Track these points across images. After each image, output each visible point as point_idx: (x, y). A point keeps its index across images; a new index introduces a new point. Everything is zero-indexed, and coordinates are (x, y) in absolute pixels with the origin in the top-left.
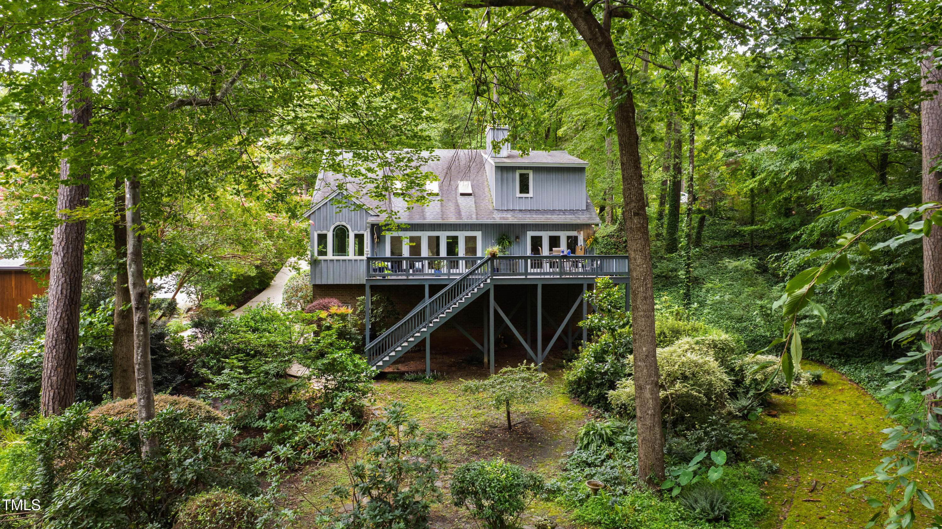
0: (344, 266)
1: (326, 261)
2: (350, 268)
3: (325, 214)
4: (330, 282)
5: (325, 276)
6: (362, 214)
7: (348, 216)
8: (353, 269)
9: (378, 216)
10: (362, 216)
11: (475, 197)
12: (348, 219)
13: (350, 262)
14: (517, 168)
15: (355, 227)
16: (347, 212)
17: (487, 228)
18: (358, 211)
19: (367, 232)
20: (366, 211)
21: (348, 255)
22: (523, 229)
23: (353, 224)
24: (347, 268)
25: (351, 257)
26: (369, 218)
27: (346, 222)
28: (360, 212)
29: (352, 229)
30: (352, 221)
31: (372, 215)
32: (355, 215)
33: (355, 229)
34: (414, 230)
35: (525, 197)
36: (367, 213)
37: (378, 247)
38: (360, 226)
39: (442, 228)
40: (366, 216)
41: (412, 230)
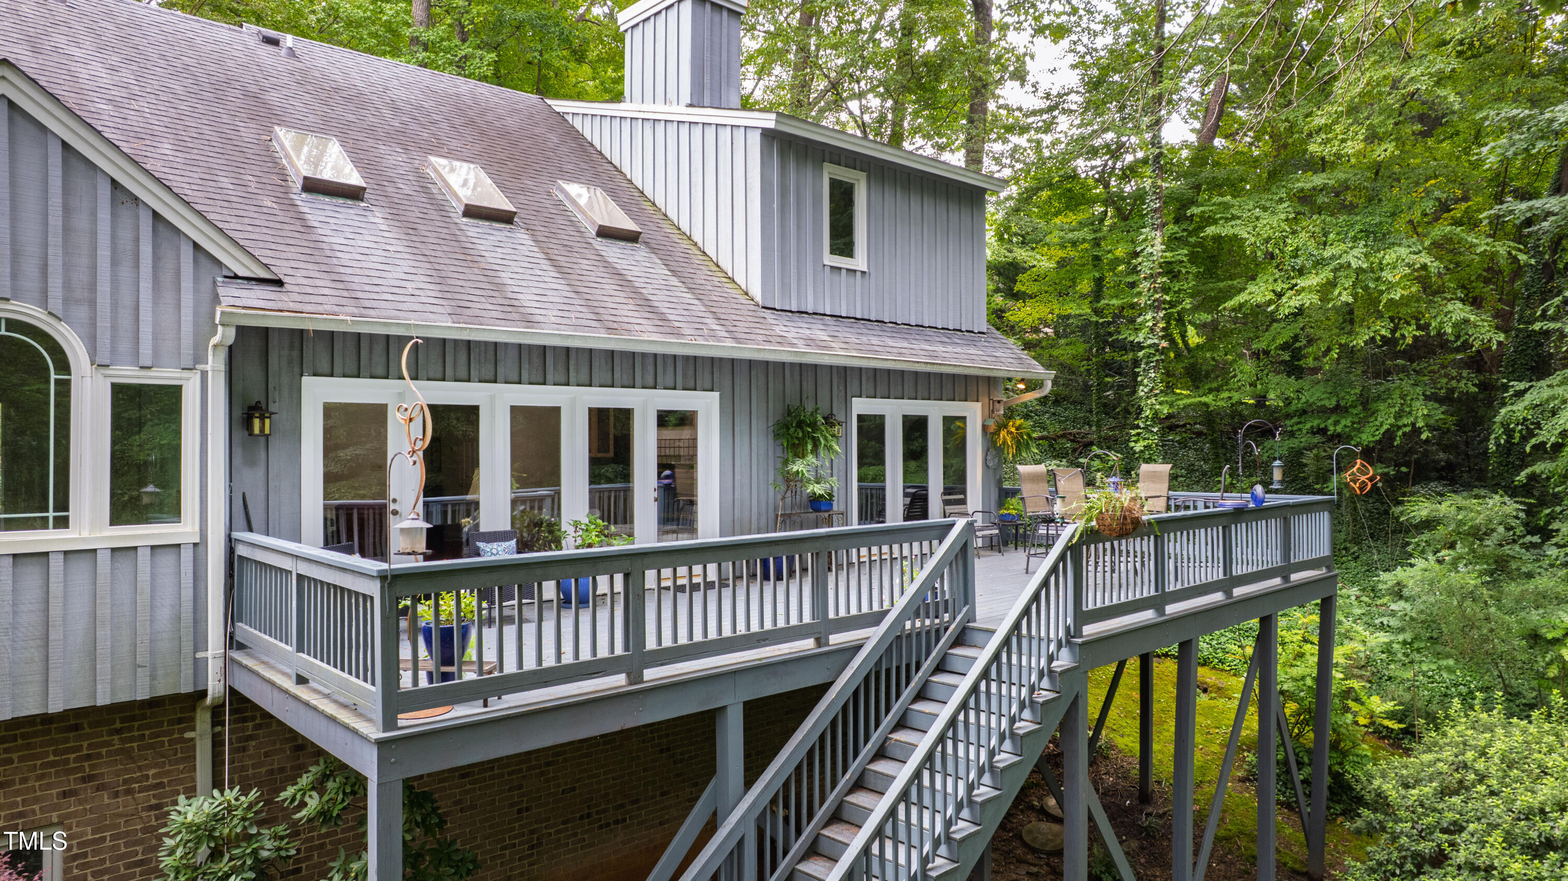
0: (32, 595)
6: (168, 264)
7: (67, 267)
8: (104, 611)
9: (279, 283)
10: (167, 277)
11: (654, 250)
12: (67, 285)
13: (81, 568)
14: (827, 157)
15: (114, 339)
16: (56, 239)
17: (737, 381)
18: (137, 240)
19: (204, 374)
20: (196, 246)
21: (62, 523)
22: (842, 388)
23: (104, 323)
24: (55, 611)
25: (85, 534)
26: (221, 291)
27: (44, 302)
28: (156, 246)
29: (93, 353)
30: (93, 303)
31: (236, 277)
32: (115, 263)
33: (114, 351)
34: (449, 372)
35: (848, 270)
36: (203, 260)
37: (251, 462)
38: (155, 339)
39: (577, 371)
40: (196, 279)
41: (440, 375)
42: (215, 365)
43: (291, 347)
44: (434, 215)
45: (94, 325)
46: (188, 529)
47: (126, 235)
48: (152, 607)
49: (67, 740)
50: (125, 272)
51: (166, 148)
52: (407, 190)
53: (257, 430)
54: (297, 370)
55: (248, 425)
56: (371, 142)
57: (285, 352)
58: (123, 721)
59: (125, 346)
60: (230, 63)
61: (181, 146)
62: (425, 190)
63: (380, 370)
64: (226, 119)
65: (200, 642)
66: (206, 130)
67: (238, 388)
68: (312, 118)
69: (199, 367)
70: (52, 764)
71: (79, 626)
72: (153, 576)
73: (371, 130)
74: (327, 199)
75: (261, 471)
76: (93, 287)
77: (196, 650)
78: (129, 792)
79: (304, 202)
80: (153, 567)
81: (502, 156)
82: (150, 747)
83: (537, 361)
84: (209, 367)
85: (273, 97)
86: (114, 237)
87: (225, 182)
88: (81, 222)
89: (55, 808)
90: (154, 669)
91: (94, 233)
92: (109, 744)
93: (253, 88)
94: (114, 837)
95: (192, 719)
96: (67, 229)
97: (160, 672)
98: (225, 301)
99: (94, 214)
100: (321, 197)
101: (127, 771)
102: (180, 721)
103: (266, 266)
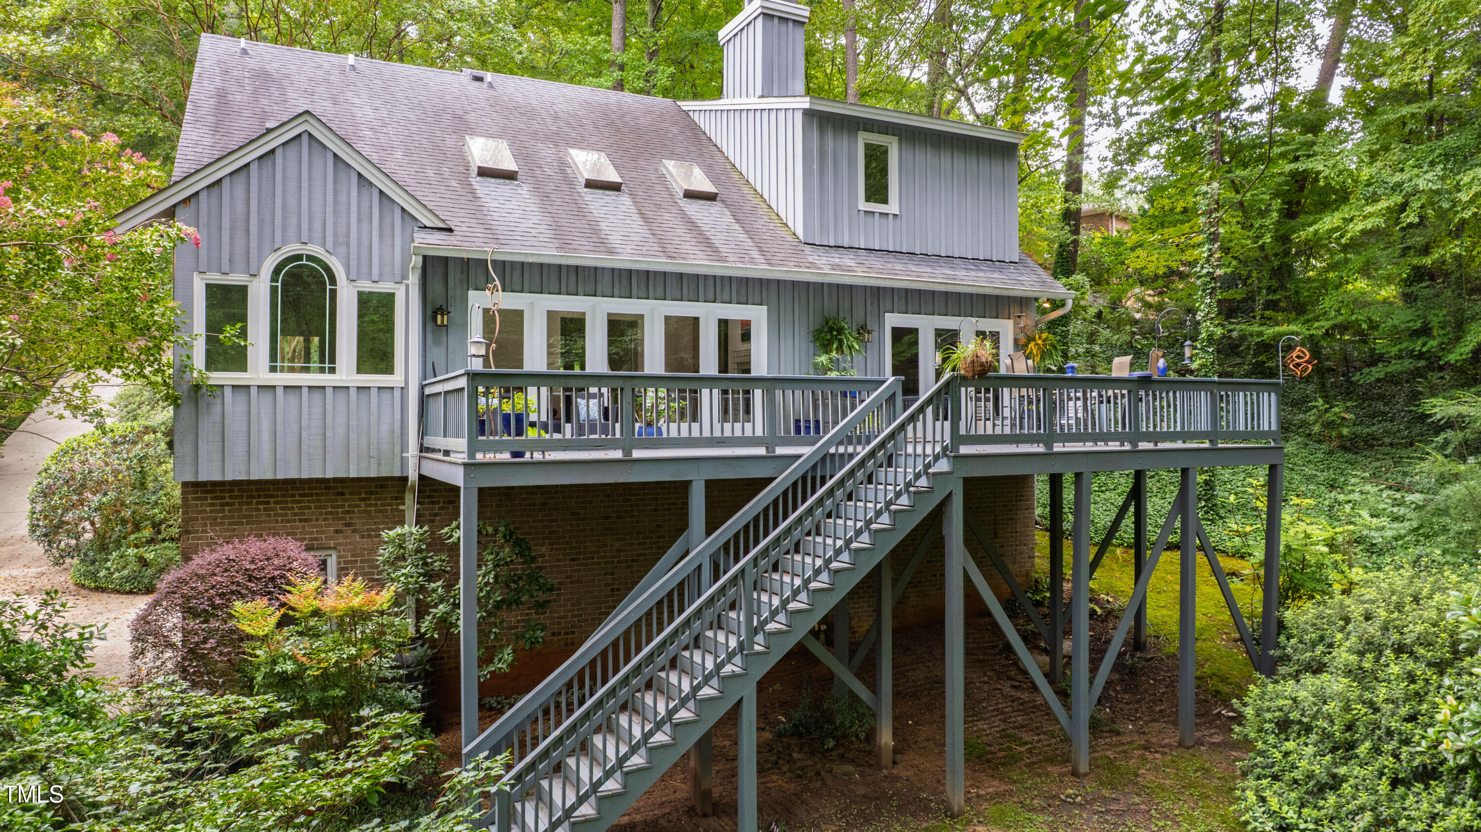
0: (317, 410)
1: (241, 389)
2: (341, 419)
3: (240, 208)
4: (262, 472)
5: (236, 448)
6: (387, 220)
7: (335, 224)
8: (353, 423)
9: (450, 230)
10: (387, 229)
11: (727, 206)
12: (335, 234)
13: (341, 395)
14: (861, 127)
15: (359, 264)
16: (330, 209)
17: (782, 298)
18: (371, 207)
19: (407, 286)
20: (403, 209)
21: (332, 370)
22: (876, 305)
23: (353, 256)
24: (329, 420)
25: (344, 377)
26: (415, 235)
27: (324, 245)
28: (381, 211)
29: (348, 273)
30: (348, 244)
31: (425, 227)
32: (359, 221)
33: (358, 272)
34: (563, 289)
35: (880, 214)
36: (407, 217)
37: (437, 343)
38: (380, 265)
39: (655, 289)
40: (403, 229)
41: (557, 291)
42: (414, 279)
43: (462, 272)
44: (564, 187)
45: (348, 258)
46: (398, 378)
47: (365, 204)
48: (379, 423)
49: (337, 501)
50: (365, 226)
51: (399, 154)
52: (550, 172)
53: (439, 322)
54: (465, 286)
55: (435, 319)
56: (532, 142)
57: (458, 275)
58: (366, 493)
59: (364, 270)
60: (448, 97)
61: (407, 153)
62: (563, 172)
63: (518, 287)
64: (438, 133)
65: (404, 448)
66: (424, 142)
67: (430, 296)
68: (495, 129)
69: (405, 282)
70: (331, 513)
71: (341, 430)
72: (379, 405)
73: (535, 135)
74: (493, 180)
75: (443, 350)
76: (348, 235)
77: (402, 452)
78: (369, 536)
79: (477, 183)
80: (379, 399)
81: (628, 146)
82: (380, 511)
83: (625, 283)
84: (409, 282)
85: (471, 117)
86: (359, 206)
87: (430, 173)
88: (342, 198)
89: (332, 538)
90: (379, 460)
91: (349, 204)
92: (359, 506)
93: (460, 112)
94: (362, 561)
95: (403, 498)
96: (335, 202)
97: (383, 462)
98: (417, 240)
99: (349, 193)
100: (489, 179)
101: (368, 524)
102: (397, 498)
103: (443, 221)
